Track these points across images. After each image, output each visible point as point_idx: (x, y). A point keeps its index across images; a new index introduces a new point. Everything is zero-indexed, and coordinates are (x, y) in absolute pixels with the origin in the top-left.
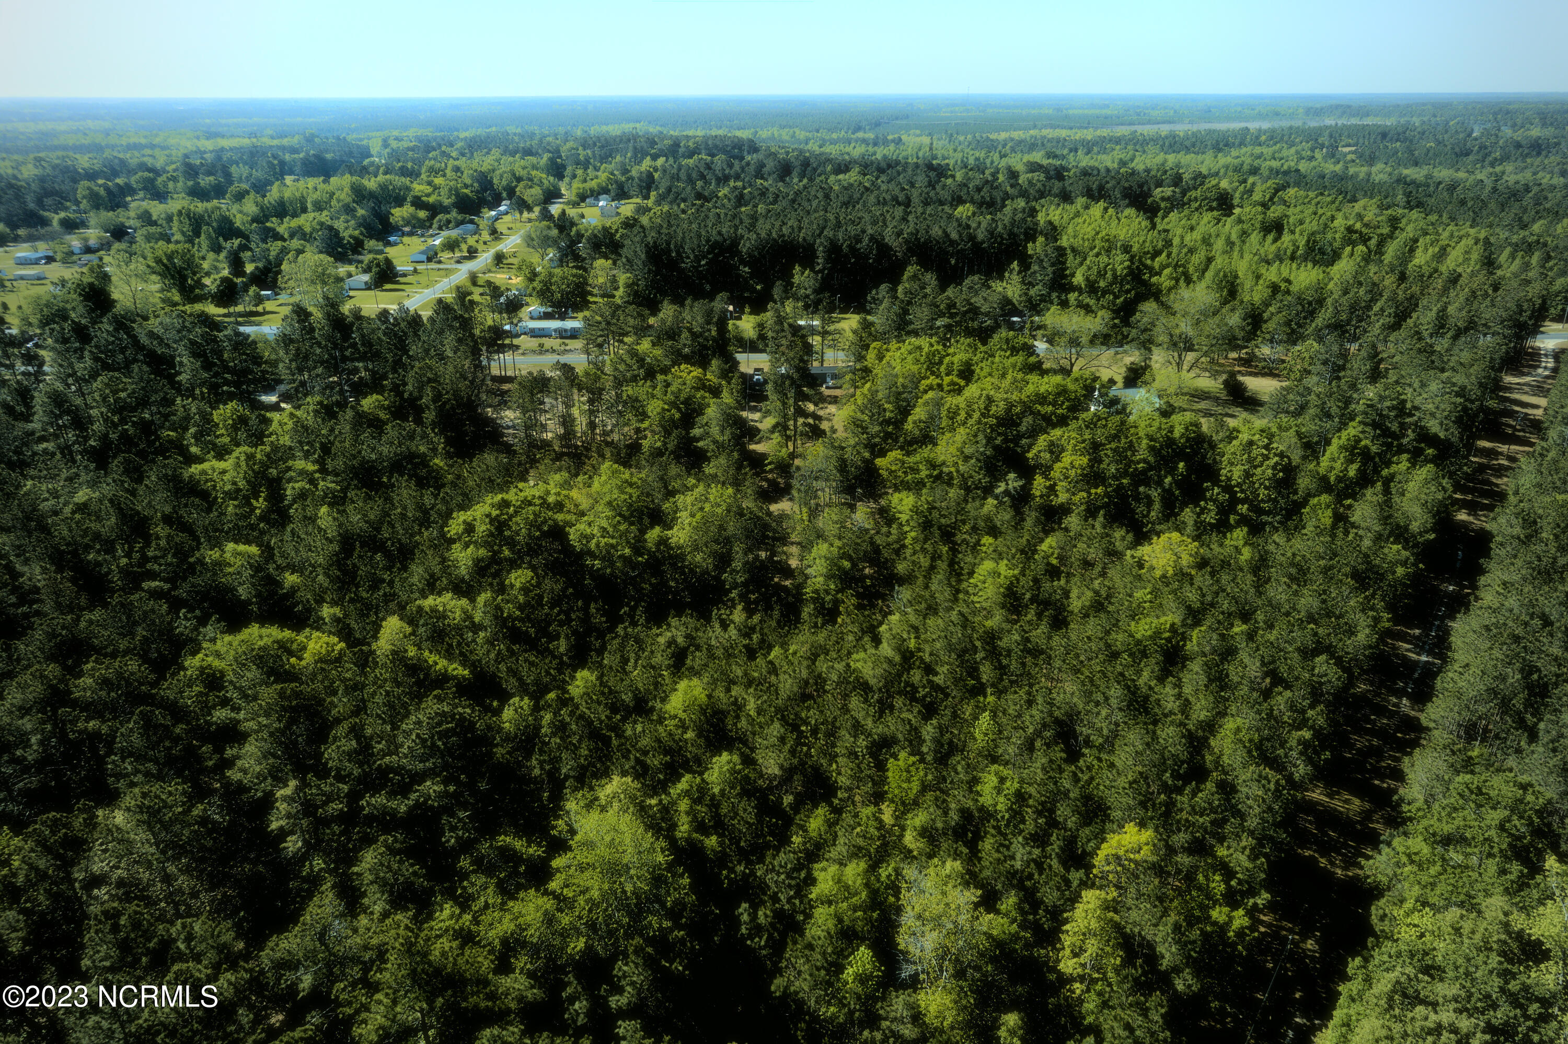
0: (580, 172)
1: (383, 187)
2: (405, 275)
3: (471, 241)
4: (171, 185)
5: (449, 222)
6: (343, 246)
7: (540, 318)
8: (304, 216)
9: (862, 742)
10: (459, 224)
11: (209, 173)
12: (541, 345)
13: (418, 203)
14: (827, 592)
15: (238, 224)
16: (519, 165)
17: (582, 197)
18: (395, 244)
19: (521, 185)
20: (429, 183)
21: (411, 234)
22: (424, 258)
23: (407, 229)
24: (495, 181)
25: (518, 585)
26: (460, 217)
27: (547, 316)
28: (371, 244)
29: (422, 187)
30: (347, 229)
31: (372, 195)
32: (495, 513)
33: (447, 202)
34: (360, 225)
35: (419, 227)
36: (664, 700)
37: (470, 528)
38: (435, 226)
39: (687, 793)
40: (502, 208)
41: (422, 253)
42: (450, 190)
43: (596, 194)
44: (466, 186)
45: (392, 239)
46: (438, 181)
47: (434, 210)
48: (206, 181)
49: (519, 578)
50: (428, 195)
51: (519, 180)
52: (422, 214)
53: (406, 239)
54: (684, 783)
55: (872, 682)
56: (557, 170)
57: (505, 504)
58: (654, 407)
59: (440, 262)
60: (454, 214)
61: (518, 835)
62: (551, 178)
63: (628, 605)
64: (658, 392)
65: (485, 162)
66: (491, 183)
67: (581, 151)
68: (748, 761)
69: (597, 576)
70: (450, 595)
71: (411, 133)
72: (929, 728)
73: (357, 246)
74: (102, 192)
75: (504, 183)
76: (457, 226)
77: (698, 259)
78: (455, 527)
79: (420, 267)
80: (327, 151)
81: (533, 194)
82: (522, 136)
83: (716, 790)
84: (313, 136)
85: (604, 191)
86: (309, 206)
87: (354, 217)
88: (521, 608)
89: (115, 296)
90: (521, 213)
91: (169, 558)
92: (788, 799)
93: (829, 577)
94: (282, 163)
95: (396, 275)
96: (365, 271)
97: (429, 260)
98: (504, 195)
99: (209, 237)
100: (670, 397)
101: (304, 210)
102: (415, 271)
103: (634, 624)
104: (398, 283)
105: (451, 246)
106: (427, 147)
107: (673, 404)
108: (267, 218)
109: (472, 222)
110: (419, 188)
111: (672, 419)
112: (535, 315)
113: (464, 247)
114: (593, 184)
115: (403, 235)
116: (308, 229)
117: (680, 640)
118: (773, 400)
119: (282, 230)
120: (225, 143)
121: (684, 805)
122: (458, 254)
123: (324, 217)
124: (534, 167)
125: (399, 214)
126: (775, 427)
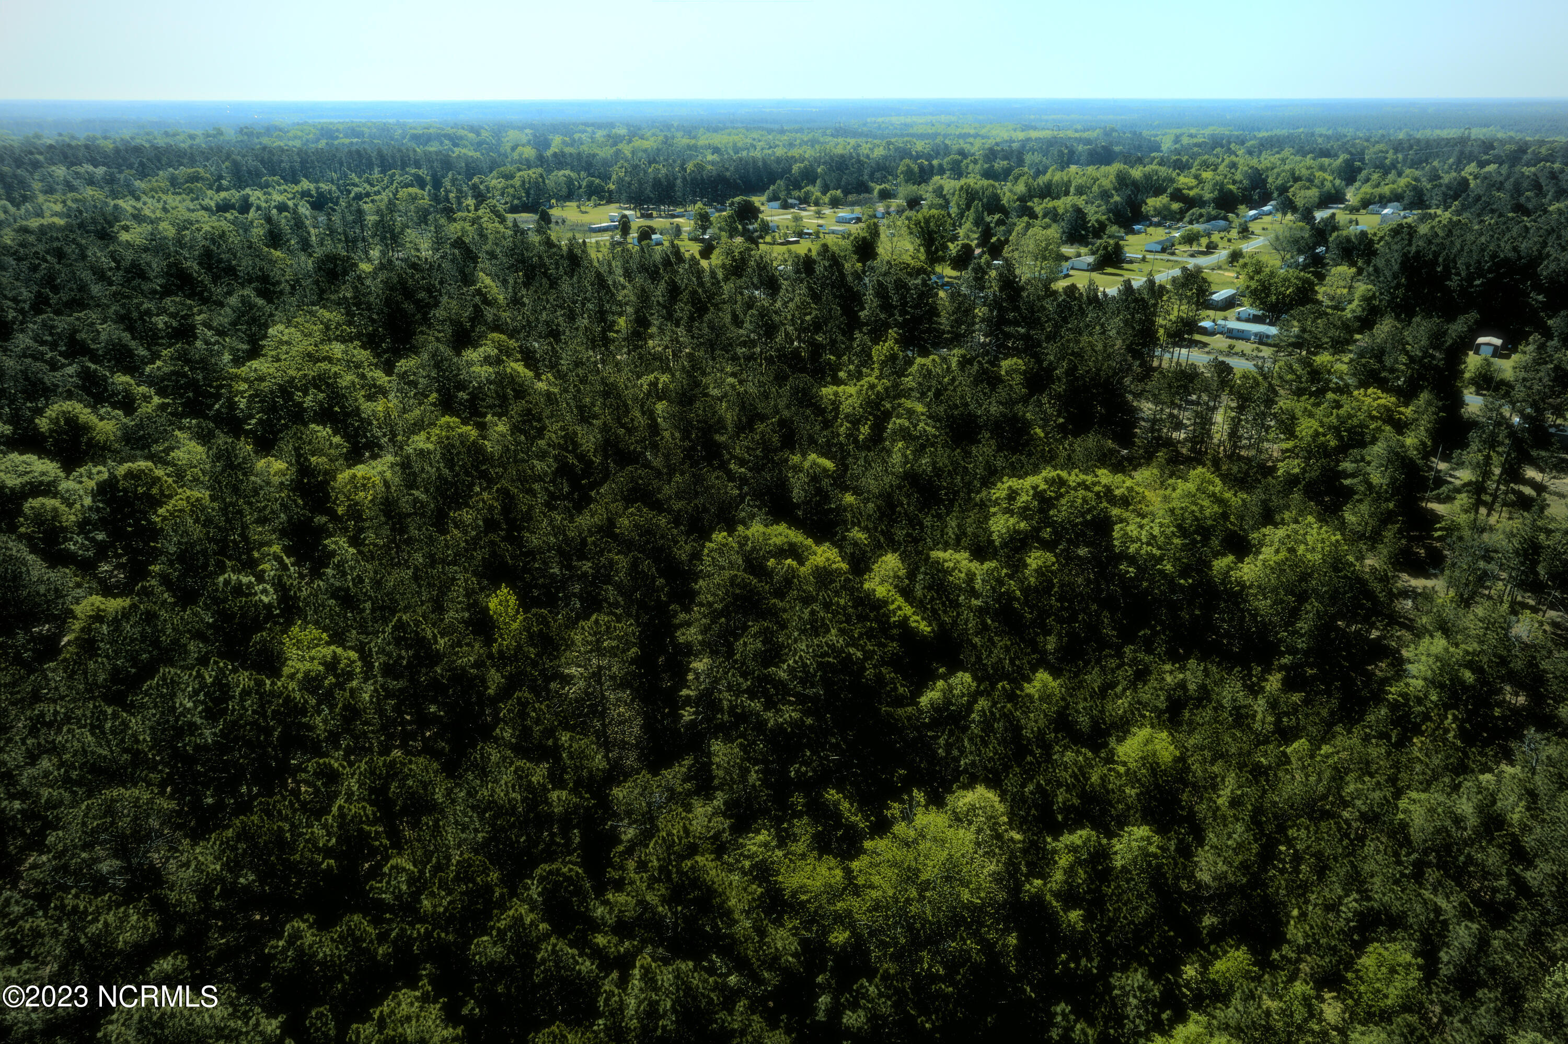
0: (1375, 176)
1: (1148, 177)
2: (1131, 262)
3: (1216, 237)
4: (971, 166)
5: (1201, 216)
6: (1086, 229)
7: (1248, 320)
8: (1063, 199)
9: (1351, 903)
10: (1210, 219)
11: (1005, 158)
12: (1231, 347)
13: (1177, 196)
14: (1419, 701)
15: (1004, 201)
16: (1303, 165)
17: (1366, 204)
18: (1139, 232)
19: (1297, 185)
20: (1196, 177)
21: (1158, 225)
22: (1159, 248)
23: (1156, 219)
24: (1270, 180)
25: (1034, 566)
26: (1214, 213)
27: (1256, 319)
28: (1114, 229)
29: (1186, 180)
30: (1094, 213)
31: (1135, 184)
32: (1043, 486)
33: (1207, 196)
34: (1109, 211)
35: (1167, 218)
36: (1120, 740)
37: (1012, 495)
38: (1186, 219)
39: (1073, 849)
40: (1266, 208)
41: (1159, 243)
42: (1215, 184)
43: (1383, 201)
44: (1234, 182)
45: (1136, 227)
46: (1207, 175)
47: (1190, 203)
48: (1000, 164)
49: (1035, 559)
50: (1190, 189)
51: (1297, 179)
52: (1176, 206)
53: (1151, 230)
54: (1079, 837)
55: (1416, 835)
56: (1350, 174)
57: (1062, 482)
58: (1306, 427)
59: (1173, 254)
60: (1211, 210)
61: (850, 798)
62: (1338, 182)
63: (1152, 628)
64: (1319, 412)
65: (1267, 160)
66: (1264, 181)
67: (1390, 155)
68: (1185, 852)
69: (1127, 584)
70: (967, 555)
71: (1208, 131)
72: (1462, 931)
73: (1099, 231)
74: (916, 169)
75: (1279, 182)
76: (1208, 221)
77: (1470, 278)
78: (1000, 491)
79: (1149, 256)
80: (1118, 144)
81: (1303, 196)
82: (1328, 138)
83: (1118, 864)
84: (1113, 130)
85: (1396, 197)
86: (1072, 190)
87: (1107, 202)
88: (1026, 590)
89: (880, 250)
90: (1285, 214)
91: (758, 452)
92: (1208, 920)
93: (1431, 682)
94: (1072, 152)
95: (1124, 261)
96: (1093, 253)
97: (1163, 250)
98: (1275, 195)
99: (977, 211)
100: (1333, 420)
101: (1067, 193)
102: (1144, 259)
103: (1149, 651)
104: (1121, 268)
105: (1190, 239)
106: (1216, 143)
107: (1336, 430)
108: (1031, 197)
109: (1225, 218)
110: (1184, 180)
111: (1324, 446)
112: (1243, 316)
113: (1204, 241)
114: (1386, 190)
115: (1151, 224)
116: (1061, 211)
117: (1192, 687)
118: (1473, 453)
119: (1038, 209)
120: (1034, 134)
121: (1064, 861)
122: (1195, 248)
123: (1080, 201)
124: (1322, 168)
125: (1153, 203)
126: (1469, 483)
